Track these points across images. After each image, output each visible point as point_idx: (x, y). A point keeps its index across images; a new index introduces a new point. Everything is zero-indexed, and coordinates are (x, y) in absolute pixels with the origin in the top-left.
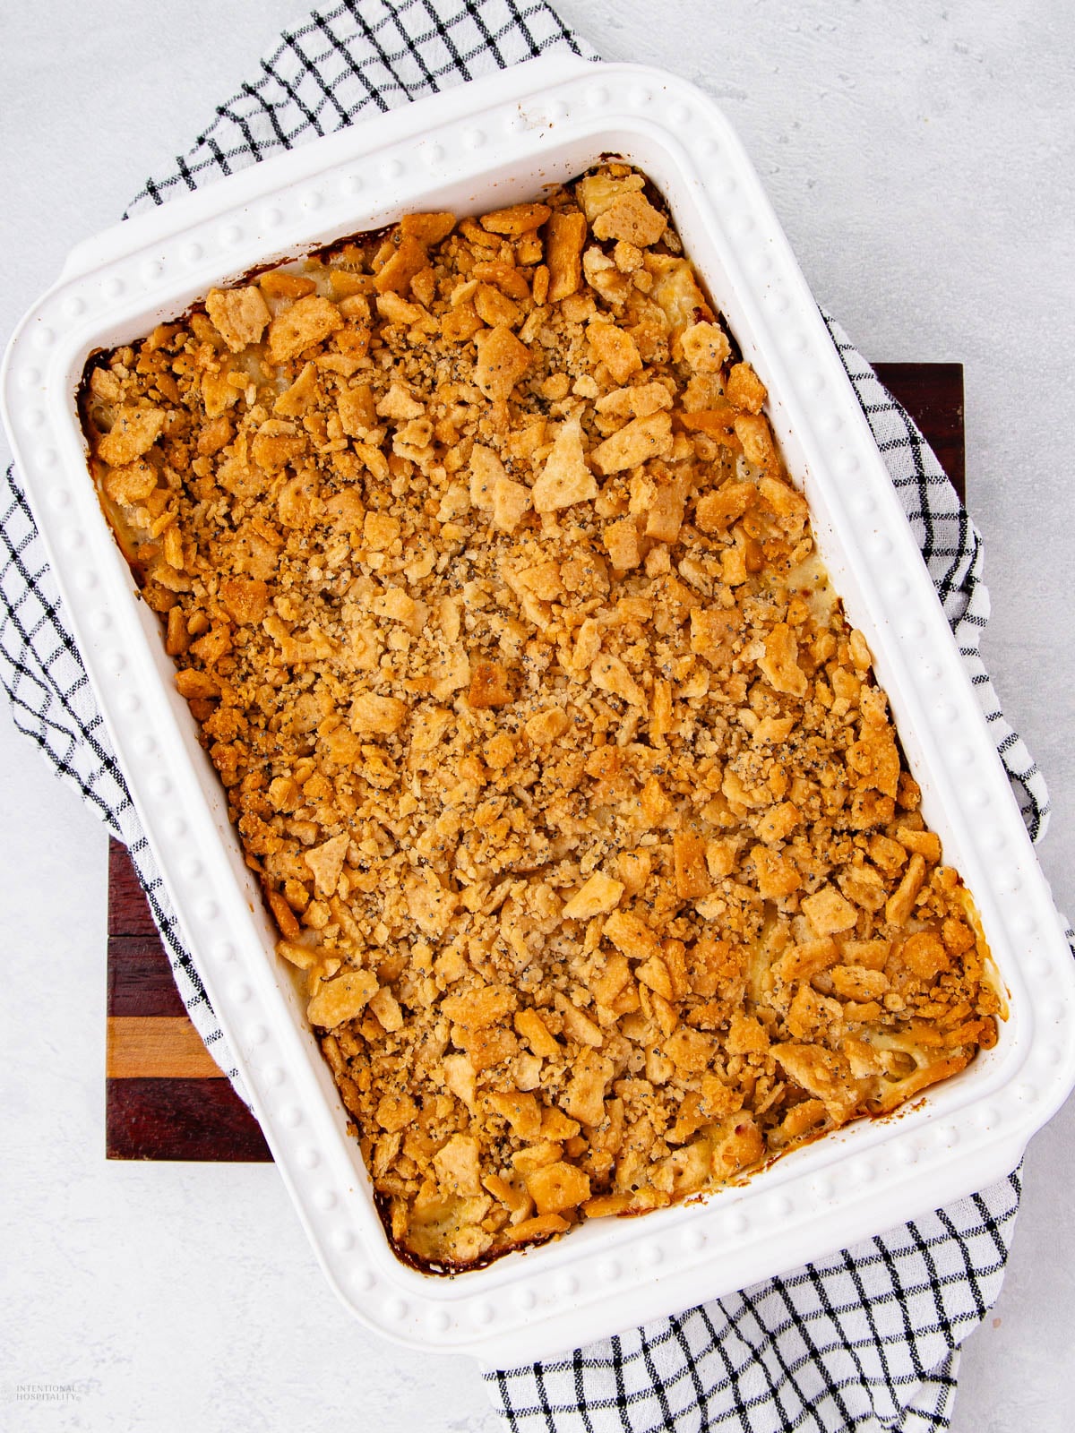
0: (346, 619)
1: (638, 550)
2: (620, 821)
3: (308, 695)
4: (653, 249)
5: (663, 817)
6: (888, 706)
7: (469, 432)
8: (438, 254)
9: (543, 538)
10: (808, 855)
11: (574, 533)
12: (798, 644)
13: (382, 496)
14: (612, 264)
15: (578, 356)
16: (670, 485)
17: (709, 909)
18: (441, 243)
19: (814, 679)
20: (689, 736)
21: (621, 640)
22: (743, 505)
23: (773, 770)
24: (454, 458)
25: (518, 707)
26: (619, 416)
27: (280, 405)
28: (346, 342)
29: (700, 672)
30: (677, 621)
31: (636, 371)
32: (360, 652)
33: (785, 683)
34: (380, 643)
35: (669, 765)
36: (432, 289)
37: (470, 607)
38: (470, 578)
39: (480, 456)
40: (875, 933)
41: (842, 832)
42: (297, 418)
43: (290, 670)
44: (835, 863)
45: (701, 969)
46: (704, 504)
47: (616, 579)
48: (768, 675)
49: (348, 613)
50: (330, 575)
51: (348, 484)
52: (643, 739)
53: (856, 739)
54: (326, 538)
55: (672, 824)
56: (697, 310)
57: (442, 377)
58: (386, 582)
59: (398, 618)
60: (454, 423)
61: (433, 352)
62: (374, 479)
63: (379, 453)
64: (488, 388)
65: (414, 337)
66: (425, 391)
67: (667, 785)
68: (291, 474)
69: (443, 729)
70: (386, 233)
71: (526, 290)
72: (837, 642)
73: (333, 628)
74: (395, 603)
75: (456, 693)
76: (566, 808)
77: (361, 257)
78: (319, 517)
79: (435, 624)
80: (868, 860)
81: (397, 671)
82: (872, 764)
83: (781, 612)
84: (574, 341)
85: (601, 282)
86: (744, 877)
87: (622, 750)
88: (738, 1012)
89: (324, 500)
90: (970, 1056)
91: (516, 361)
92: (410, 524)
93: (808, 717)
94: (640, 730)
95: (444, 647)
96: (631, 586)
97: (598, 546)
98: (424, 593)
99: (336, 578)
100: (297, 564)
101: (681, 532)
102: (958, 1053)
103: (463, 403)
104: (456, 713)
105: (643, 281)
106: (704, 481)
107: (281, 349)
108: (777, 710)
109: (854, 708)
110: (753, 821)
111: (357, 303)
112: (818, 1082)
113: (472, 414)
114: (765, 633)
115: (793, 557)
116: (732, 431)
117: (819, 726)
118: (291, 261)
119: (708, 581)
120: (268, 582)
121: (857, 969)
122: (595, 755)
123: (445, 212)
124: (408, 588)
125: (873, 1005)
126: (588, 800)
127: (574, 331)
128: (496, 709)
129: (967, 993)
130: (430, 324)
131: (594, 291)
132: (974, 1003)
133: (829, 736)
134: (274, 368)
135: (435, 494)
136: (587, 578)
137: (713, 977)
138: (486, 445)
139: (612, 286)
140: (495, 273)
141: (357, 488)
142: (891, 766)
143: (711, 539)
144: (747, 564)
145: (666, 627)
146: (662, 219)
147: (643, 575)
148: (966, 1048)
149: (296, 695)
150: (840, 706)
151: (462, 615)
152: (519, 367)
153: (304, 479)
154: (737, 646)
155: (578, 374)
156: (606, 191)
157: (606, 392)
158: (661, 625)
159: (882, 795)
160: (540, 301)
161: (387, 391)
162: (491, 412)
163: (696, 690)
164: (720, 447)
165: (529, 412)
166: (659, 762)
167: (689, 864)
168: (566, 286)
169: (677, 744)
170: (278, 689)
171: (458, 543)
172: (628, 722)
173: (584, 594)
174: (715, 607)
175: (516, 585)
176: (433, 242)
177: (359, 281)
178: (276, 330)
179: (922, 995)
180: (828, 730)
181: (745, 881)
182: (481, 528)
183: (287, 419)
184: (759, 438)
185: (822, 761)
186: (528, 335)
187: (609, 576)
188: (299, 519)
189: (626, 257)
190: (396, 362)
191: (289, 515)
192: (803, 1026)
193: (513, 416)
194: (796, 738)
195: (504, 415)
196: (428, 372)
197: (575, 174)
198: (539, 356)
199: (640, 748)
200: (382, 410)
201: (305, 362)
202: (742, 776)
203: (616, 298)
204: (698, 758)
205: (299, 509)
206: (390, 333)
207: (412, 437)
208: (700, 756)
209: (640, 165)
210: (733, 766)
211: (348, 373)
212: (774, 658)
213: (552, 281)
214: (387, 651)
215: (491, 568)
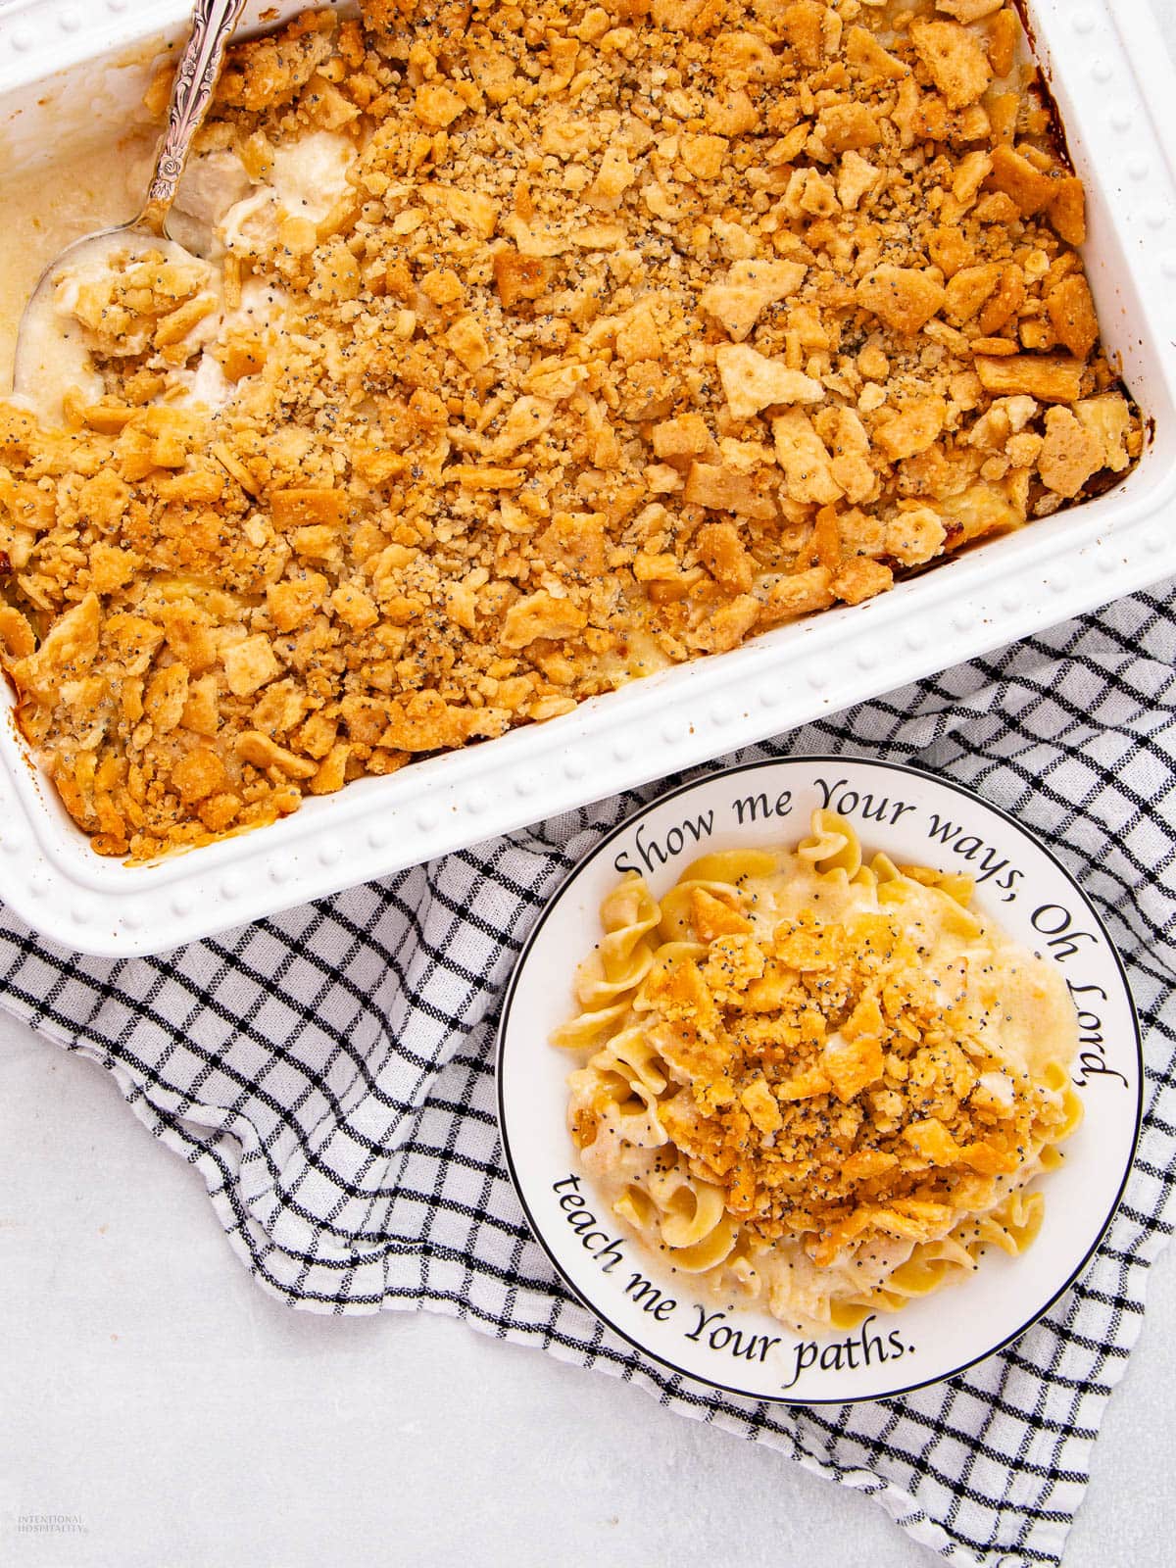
0: (602, 115)
1: (675, 455)
2: (361, 429)
3: (513, 69)
4: (1036, 479)
5: (363, 476)
6: (487, 738)
7: (821, 259)
8: (1038, 226)
9: (692, 343)
10: (319, 644)
11: (695, 378)
12: (563, 640)
13: (747, 156)
14: (1016, 428)
15: (909, 389)
16: (753, 490)
17: (257, 528)
18: (1051, 229)
19: (523, 658)
20: (455, 510)
21: (569, 431)
22: (727, 576)
23: (416, 602)
24: (790, 242)
25: (495, 311)
26: (834, 435)
27: (860, 34)
28: (933, 111)
29: (531, 523)
30: (592, 497)
31: (887, 453)
32: (563, 129)
33: (516, 620)
34: (572, 156)
35: (422, 483)
36: (993, 218)
37: (611, 257)
38: (646, 259)
39: (792, 272)
40: (225, 718)
41: (343, 685)
42: (844, 55)
43: (540, 48)
44: (308, 675)
45: (191, 518)
46: (728, 531)
47: (642, 430)
48: (526, 603)
49: (610, 117)
50: (656, 94)
51: (763, 116)
52: (455, 457)
53: (449, 702)
54: (700, 89)
55: (357, 488)
56: (960, 528)
57: (888, 229)
58: (643, 161)
59: (600, 176)
60: (832, 241)
61: (919, 219)
62: (768, 148)
63: (797, 150)
64: (872, 281)
65: (937, 195)
66: (875, 208)
67: (400, 482)
68: (777, 48)
69: (471, 225)
70: (1064, 162)
71: (990, 330)
72: (565, 685)
73: (592, 98)
74: (617, 173)
75: (513, 240)
76: (374, 365)
77: (1036, 131)
78: (725, 81)
79: (594, 219)
80: (310, 712)
81: (540, 175)
82: (419, 718)
83: (602, 622)
84: (927, 385)
85: (995, 416)
86: (292, 571)
87: (443, 431)
88: (139, 560)
89: (745, 87)
90: (85, 825)
91: (903, 315)
92: (713, 190)
93: (477, 648)
94: (466, 454)
95: (566, 227)
96: (635, 446)
97: (682, 406)
98: (631, 206)
99: (652, 102)
100: (672, 52)
101: (697, 506)
102: (90, 811)
103: (856, 252)
104: (489, 240)
105: (995, 468)
106: (757, 535)
107: (928, 36)
108: (487, 611)
109: (486, 701)
110: (358, 580)
111: (979, 125)
112: (58, 647)
113: (843, 263)
114: (577, 601)
115: (665, 636)
116: (814, 564)
117: (467, 661)
118: (1032, 45)
119: (640, 537)
120: (649, 16)
121: (185, 694)
122: (436, 400)
123: (1086, 232)
124: (636, 187)
125: (141, 711)
126: (384, 393)
127: (939, 383)
128: (493, 286)
129: (155, 823)
130: (952, 214)
131: (986, 411)
132: (144, 832)
133: (455, 673)
134: (906, 28)
135: (747, 220)
136: (642, 392)
137: (180, 530)
138: (806, 281)
139: (991, 430)
140: (1010, 290)
141: (759, 128)
142: (417, 740)
143: (688, 542)
144: (657, 581)
145: (586, 485)
146: (1073, 490)
147: (648, 462)
148: (96, 821)
149: (513, 54)
150: (488, 685)
151: (603, 250)
152: (898, 318)
153: (770, 63)
154: (559, 567)
155: (888, 389)
156: (1108, 425)
157: (865, 421)
158: (587, 478)
159: (382, 732)
160: (975, 345)
161: (874, 164)
162: (843, 285)
163: (509, 517)
164: (796, 553)
165: (844, 332)
166: (427, 472)
167: (310, 506)
168: (993, 375)
169: (449, 495)
170: (520, 32)
171: (689, 245)
172: (475, 439)
173: (624, 388)
174: (609, 545)
175: (637, 310)
176: (1054, 219)
177: (1006, 128)
178: (950, 30)
179: (155, 774)
180: (462, 671)
181: (288, 571)
182: (706, 272)
183: (843, 42)
184: (804, 594)
185: (424, 662)
186: (935, 329)
187: (646, 421)
188: (722, 57)
189: (1024, 446)
190: (909, 176)
191: (728, 45)
192: (119, 631)
193: (840, 311)
194: (453, 633)
195: (840, 301)
196: (896, 213)
197: (1132, 390)
198: (911, 344)
199: (444, 451)
200: (849, 157)
201: (913, 64)
202: (411, 568)
203: (977, 434)
204: (433, 519)
205: (735, 58)
206: (942, 164)
207: (813, 191)
208: (435, 523)
209: (1140, 467)
210: (422, 558)
211: (894, 117)
212: (547, 609)
213: (999, 359)
214: (563, 164)
215: (657, 282)
